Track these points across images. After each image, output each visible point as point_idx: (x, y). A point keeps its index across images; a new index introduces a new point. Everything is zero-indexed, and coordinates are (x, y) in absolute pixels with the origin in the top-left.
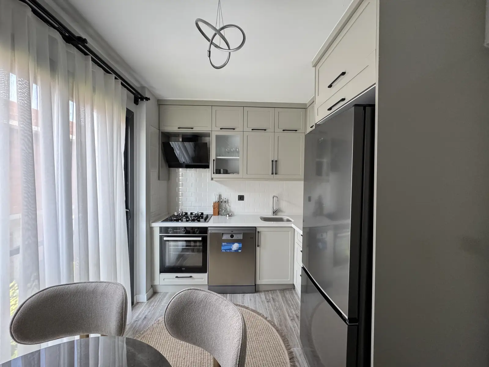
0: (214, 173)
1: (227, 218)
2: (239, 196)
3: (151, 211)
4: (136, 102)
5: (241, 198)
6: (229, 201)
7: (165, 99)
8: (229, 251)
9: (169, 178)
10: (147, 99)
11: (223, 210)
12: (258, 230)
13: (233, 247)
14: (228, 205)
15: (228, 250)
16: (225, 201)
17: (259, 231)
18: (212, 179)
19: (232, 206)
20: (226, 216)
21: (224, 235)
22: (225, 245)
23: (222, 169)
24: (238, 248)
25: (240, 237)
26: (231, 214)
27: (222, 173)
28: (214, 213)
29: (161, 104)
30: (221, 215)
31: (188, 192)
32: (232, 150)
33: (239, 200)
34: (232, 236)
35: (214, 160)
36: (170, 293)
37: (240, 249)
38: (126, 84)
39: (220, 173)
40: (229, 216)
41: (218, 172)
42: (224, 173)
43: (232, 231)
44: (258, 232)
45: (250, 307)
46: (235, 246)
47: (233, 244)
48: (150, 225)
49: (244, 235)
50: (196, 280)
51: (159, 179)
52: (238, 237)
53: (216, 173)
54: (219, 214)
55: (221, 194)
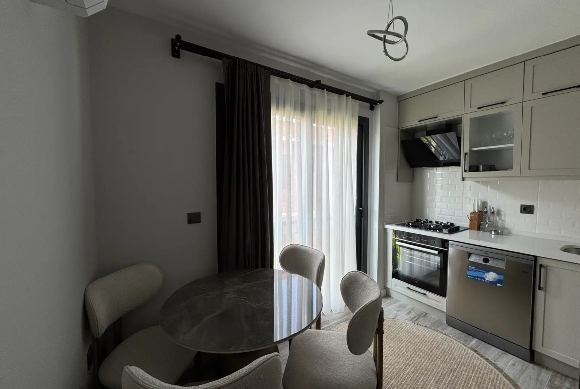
0: (465, 171)
1: (493, 236)
2: (521, 205)
3: (386, 213)
4: (372, 108)
5: (527, 209)
6: (502, 213)
7: (407, 92)
8: (479, 279)
9: (412, 179)
10: (381, 102)
11: (487, 223)
12: (540, 262)
13: (486, 276)
14: (500, 219)
15: (478, 277)
16: (493, 212)
17: (542, 263)
18: (463, 179)
19: (506, 219)
20: (491, 233)
21: (472, 255)
22: (472, 270)
23: (481, 166)
24: (496, 280)
25: (502, 265)
26: (501, 232)
27: (481, 170)
28: (471, 225)
29: (401, 100)
30: (484, 231)
31: (450, 197)
32: (505, 134)
33: (521, 212)
34: (486, 260)
35: (466, 154)
36: (400, 303)
37: (499, 281)
38: (356, 97)
39: (478, 170)
40: (497, 233)
41: (474, 168)
42: (484, 171)
43: (487, 254)
44: (541, 266)
45: (505, 371)
46: (491, 276)
47: (488, 271)
48: (383, 226)
49: (508, 263)
50: (430, 301)
51: (397, 181)
52: (496, 264)
53: (470, 171)
54: (479, 229)
55: (486, 200)
